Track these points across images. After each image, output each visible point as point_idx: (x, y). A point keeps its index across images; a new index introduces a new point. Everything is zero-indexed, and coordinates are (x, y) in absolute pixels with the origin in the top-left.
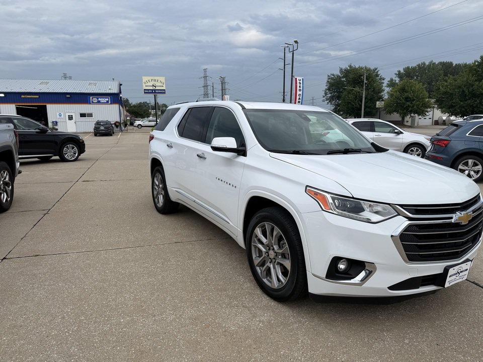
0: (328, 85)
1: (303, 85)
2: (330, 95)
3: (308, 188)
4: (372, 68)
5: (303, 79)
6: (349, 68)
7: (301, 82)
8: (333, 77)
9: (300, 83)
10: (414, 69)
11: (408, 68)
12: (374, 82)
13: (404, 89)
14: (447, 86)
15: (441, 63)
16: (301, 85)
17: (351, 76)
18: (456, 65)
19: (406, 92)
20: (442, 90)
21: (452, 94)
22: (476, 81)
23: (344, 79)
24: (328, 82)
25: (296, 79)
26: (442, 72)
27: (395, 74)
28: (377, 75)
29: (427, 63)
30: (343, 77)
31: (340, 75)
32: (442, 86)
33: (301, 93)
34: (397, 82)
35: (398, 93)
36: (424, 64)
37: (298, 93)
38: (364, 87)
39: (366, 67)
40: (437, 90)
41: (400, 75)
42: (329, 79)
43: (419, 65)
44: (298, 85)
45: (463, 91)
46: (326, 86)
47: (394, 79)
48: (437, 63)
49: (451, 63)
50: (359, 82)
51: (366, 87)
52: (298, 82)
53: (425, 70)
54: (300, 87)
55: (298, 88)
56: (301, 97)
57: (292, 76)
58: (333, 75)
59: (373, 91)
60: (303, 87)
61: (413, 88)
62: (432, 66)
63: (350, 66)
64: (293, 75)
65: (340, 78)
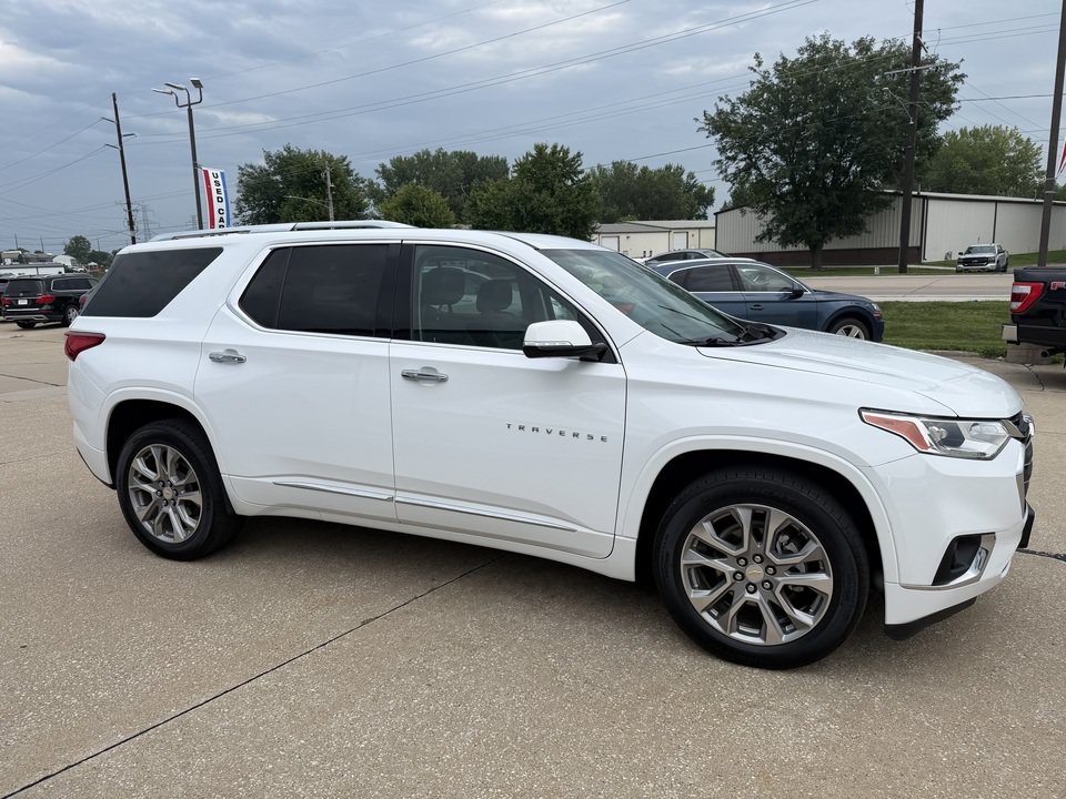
0: (242, 189)
1: (225, 187)
2: (250, 212)
3: (864, 413)
4: (336, 156)
5: (222, 174)
6: (285, 153)
7: (220, 179)
8: (250, 170)
9: (217, 184)
10: (410, 162)
11: (399, 159)
12: (347, 185)
13: (411, 204)
14: (488, 199)
15: (456, 154)
16: (221, 187)
17: (295, 172)
18: (483, 159)
19: (414, 209)
20: (482, 206)
21: (498, 215)
22: (534, 191)
23: (278, 177)
24: (241, 181)
25: (206, 172)
26: (460, 171)
27: (376, 171)
28: (349, 172)
29: (433, 153)
30: (275, 174)
31: (267, 167)
32: (481, 200)
33: (223, 205)
34: (382, 187)
35: (400, 212)
36: (428, 154)
37: (217, 206)
38: (330, 198)
39: (324, 155)
40: (471, 206)
41: (384, 173)
42: (243, 175)
43: (418, 155)
44: (214, 188)
45: (518, 211)
46: (238, 192)
47: (375, 181)
48: (449, 153)
49: (473, 156)
50: (316, 186)
51: (334, 196)
52: (212, 180)
53: (431, 165)
54: (218, 191)
55: (215, 195)
56: (224, 216)
57: (195, 165)
58: (252, 167)
59: (348, 205)
60: (225, 191)
61: (426, 203)
62: (441, 160)
63: (288, 149)
64: (198, 162)
65: (268, 174)
